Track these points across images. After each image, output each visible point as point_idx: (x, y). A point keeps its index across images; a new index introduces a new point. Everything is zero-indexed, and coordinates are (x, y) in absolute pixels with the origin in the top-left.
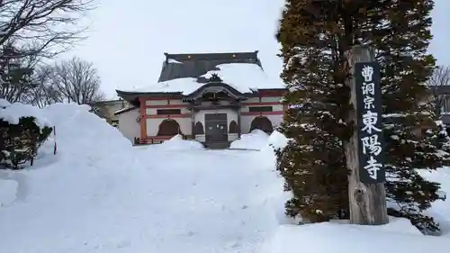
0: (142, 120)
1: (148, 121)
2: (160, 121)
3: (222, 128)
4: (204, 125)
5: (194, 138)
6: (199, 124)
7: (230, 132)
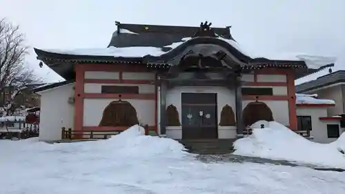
0: (77, 101)
1: (87, 102)
2: (105, 103)
3: (208, 116)
4: (179, 110)
5: (163, 132)
6: (172, 108)
7: (222, 124)
